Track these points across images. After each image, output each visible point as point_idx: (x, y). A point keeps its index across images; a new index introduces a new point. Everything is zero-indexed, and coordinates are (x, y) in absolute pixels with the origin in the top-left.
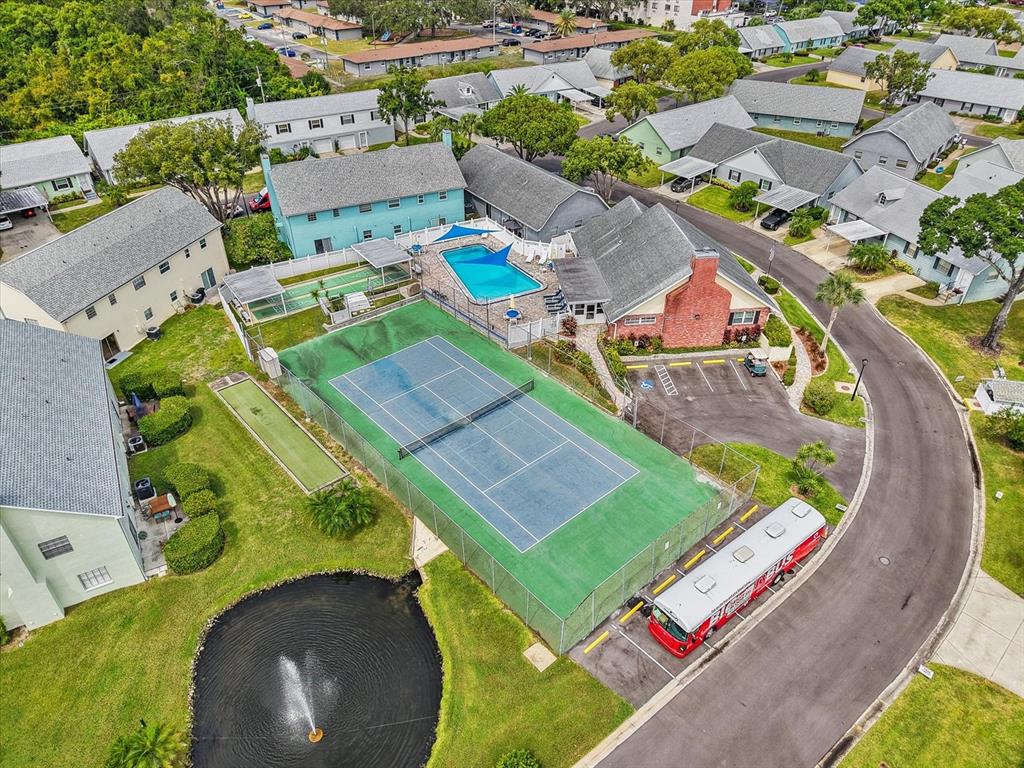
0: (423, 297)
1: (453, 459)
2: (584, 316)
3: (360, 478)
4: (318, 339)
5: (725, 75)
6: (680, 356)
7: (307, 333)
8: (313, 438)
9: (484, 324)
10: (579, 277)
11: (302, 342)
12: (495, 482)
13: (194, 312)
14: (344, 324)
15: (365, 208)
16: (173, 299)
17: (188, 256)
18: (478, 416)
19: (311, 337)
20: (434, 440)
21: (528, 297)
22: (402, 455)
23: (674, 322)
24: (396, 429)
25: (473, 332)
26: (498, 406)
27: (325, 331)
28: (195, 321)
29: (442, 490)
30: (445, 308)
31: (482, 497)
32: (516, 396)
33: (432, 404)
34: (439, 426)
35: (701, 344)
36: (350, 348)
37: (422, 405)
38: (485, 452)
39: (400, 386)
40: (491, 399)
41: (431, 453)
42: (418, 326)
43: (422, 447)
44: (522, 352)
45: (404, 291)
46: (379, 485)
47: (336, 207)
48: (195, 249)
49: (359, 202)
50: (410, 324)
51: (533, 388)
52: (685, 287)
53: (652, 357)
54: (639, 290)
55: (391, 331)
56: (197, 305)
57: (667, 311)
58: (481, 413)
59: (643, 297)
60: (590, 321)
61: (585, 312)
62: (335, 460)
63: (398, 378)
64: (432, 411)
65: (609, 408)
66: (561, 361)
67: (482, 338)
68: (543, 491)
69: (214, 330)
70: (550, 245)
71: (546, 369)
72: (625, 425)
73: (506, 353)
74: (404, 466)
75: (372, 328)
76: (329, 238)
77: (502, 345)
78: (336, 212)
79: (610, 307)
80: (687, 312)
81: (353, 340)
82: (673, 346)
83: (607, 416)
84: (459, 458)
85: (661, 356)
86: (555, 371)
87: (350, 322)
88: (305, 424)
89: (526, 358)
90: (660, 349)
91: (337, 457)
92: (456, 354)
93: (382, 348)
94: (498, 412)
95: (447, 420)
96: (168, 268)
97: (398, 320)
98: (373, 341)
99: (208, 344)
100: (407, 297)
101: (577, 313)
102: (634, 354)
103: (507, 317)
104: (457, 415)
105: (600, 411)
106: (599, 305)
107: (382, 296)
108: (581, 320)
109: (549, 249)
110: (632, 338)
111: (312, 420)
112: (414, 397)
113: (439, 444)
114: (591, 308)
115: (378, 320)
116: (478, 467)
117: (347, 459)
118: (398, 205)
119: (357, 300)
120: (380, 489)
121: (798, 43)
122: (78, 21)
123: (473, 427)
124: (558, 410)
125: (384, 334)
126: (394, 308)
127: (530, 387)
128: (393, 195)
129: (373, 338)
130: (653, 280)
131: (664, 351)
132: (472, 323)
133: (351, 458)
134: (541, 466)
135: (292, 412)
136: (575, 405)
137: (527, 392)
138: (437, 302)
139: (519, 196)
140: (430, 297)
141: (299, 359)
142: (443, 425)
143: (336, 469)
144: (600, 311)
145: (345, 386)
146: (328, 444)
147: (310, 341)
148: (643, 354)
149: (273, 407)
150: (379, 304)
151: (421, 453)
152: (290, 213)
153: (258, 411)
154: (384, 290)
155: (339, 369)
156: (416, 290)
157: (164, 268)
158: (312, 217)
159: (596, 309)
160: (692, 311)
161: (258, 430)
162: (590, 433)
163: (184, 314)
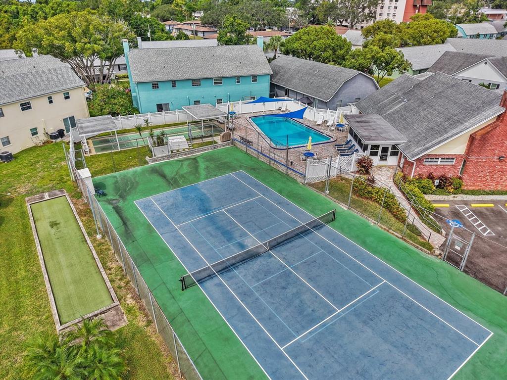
0: (233, 144)
1: (245, 294)
2: (378, 158)
3: (129, 311)
4: (138, 169)
5: (442, 33)
6: (479, 198)
7: (131, 163)
8: (96, 256)
9: (284, 162)
10: (370, 126)
11: (124, 169)
12: (298, 333)
13: (49, 146)
14: (163, 158)
15: (196, 82)
16: (33, 134)
17: (51, 102)
18: (275, 245)
19: (133, 166)
20: (226, 269)
21: (321, 146)
22: (185, 284)
23: (476, 163)
24: (186, 251)
25: (272, 169)
26: (298, 235)
27: (147, 163)
28: (47, 152)
29: (227, 339)
30: (250, 151)
31: (280, 355)
32: (317, 226)
33: (229, 228)
34: (232, 252)
35: (500, 188)
36: (163, 176)
37: (218, 228)
38: (284, 288)
39: (200, 210)
40: (290, 228)
41: (220, 285)
42: (225, 163)
43: (211, 276)
44: (320, 186)
45: (218, 139)
46: (149, 323)
47: (174, 79)
48: (58, 99)
49: (192, 77)
50: (219, 161)
51: (334, 219)
52: (493, 127)
53: (451, 197)
54: (439, 131)
55: (202, 165)
56: (54, 141)
57: (469, 151)
58: (279, 241)
59: (446, 136)
60: (383, 163)
61: (380, 153)
62: (109, 284)
63: (199, 203)
64: (227, 235)
65: (423, 245)
66: (360, 196)
67: (281, 174)
68: (365, 354)
69: (57, 158)
70: (337, 112)
71: (345, 202)
72: (449, 267)
73: (303, 187)
74: (185, 299)
75: (187, 163)
76: (168, 104)
77: (299, 180)
78: (174, 83)
79: (408, 147)
80: (492, 152)
81: (167, 171)
82: (471, 188)
83: (423, 254)
84: (252, 293)
85: (460, 197)
86: (354, 204)
87: (169, 157)
88: (94, 240)
89: (323, 191)
90: (458, 190)
91: (112, 281)
92: (257, 186)
93: (192, 178)
94: (298, 242)
95: (241, 246)
96: (30, 107)
97: (209, 158)
98: (185, 172)
99: (46, 167)
100: (220, 142)
101: (372, 154)
102: (433, 193)
103: (304, 157)
104: (253, 242)
105: (412, 248)
106: (394, 147)
107: (200, 141)
108: (376, 160)
109: (336, 116)
110: (431, 177)
111: (103, 237)
112: (212, 220)
113: (230, 274)
114: (385, 150)
115: (193, 157)
116: (276, 309)
117: (123, 284)
118: (221, 83)
119: (178, 141)
120: (149, 330)
121: (471, 36)
122: (58, 8)
123: (270, 256)
124: (364, 244)
125: (196, 168)
126: (208, 150)
127: (332, 217)
128: (218, 74)
129: (185, 169)
130: (454, 122)
131: (463, 192)
132: (272, 162)
133: (128, 283)
134: (356, 313)
135: (87, 228)
136: (383, 240)
137: (328, 222)
138: (243, 147)
139: (311, 81)
140: (238, 143)
141: (116, 182)
142: (238, 252)
143: (105, 296)
144: (394, 154)
145: (147, 207)
146: (109, 264)
147: (131, 169)
148: (442, 194)
149: (72, 221)
150: (196, 145)
151: (209, 284)
152: (138, 80)
153: (56, 224)
154: (202, 137)
155: (147, 193)
156: (227, 138)
157: (26, 106)
158: (155, 86)
159: (390, 150)
160: (497, 152)
161: (45, 243)
162: (408, 272)
163: (41, 146)
